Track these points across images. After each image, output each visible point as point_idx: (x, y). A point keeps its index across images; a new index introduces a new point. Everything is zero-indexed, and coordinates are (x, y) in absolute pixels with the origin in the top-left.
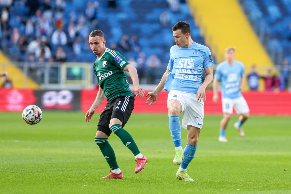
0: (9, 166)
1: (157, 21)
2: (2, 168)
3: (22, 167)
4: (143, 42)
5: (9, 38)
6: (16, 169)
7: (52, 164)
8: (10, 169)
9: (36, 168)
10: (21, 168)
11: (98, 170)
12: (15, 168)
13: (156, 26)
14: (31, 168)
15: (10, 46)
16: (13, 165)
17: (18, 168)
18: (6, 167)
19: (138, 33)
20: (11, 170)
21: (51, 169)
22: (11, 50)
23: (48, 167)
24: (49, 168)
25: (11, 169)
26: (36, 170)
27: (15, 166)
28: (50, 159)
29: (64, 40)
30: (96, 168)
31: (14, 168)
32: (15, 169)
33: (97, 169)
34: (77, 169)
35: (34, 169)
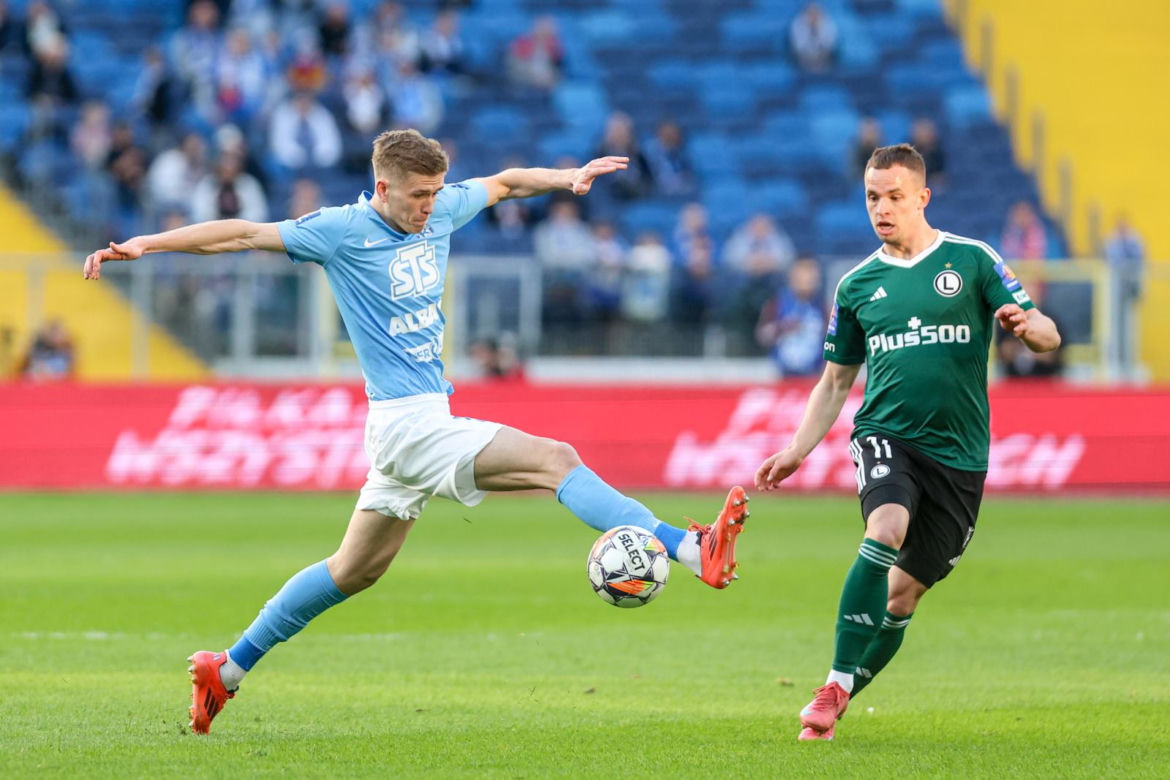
0: (56, 752)
1: (780, 49)
2: (24, 765)
3: (119, 757)
4: (708, 149)
5: (60, 135)
6: (90, 770)
7: (264, 745)
8: (61, 771)
9: (186, 764)
10: (111, 763)
11: (486, 771)
12: (85, 764)
13: (774, 74)
14: (162, 763)
15: (63, 176)
16: (77, 752)
17: (98, 764)
18: (44, 761)
19: (684, 107)
20: (64, 773)
21: (258, 767)
22: (71, 193)
23: (242, 758)
24: (248, 763)
25: (64, 768)
26: (183, 773)
27: (86, 753)
28: (257, 720)
29: (328, 144)
30: (478, 763)
31: (79, 762)
32: (86, 768)
33: (481, 766)
34: (383, 767)
35: (176, 767)
